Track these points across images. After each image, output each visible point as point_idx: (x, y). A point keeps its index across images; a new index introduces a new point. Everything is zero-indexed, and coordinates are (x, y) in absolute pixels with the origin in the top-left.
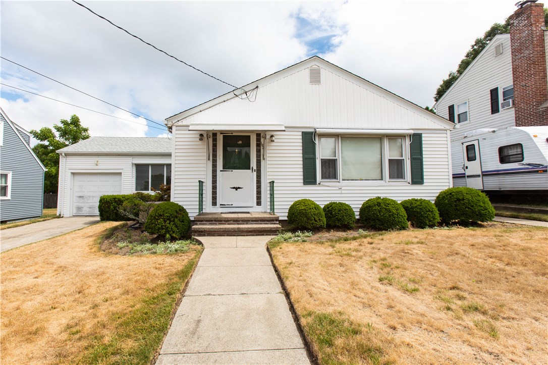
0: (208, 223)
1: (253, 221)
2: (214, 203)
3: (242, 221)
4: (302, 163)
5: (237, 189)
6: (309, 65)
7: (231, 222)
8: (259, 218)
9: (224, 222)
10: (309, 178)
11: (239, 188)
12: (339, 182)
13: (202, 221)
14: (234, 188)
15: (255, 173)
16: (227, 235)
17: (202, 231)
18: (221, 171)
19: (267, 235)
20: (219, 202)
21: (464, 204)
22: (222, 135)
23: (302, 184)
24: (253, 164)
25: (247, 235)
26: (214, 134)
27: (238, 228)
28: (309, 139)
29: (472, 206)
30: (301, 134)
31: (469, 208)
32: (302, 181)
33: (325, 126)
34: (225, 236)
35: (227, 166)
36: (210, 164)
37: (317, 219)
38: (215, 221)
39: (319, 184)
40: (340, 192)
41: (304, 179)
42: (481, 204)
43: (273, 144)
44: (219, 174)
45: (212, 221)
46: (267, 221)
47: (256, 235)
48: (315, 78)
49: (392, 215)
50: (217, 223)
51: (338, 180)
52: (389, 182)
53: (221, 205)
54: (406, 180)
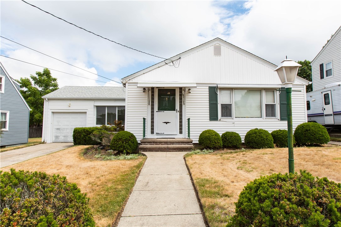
0: (149, 144)
1: (176, 143)
2: (152, 132)
3: (170, 143)
4: (208, 106)
5: (167, 123)
6: (214, 44)
7: (163, 143)
8: (180, 141)
9: (158, 144)
10: (213, 117)
11: (168, 123)
12: (233, 119)
13: (145, 143)
14: (165, 123)
15: (178, 113)
16: (161, 151)
17: (145, 149)
18: (157, 112)
19: (185, 151)
20: (155, 131)
21: (310, 133)
22: (157, 89)
23: (209, 120)
24: (177, 107)
25: (173, 151)
26: (153, 88)
27: (167, 147)
28: (213, 91)
29: (315, 134)
30: (208, 88)
31: (312, 135)
32: (209, 118)
33: (224, 83)
34: (159, 151)
35: (161, 109)
36: (150, 107)
37: (216, 142)
38: (153, 142)
39: (220, 120)
40: (233, 125)
41: (210, 117)
42: (321, 133)
43: (190, 94)
44: (155, 113)
45: (151, 143)
46: (186, 143)
47: (178, 151)
48: (218, 51)
49: (263, 139)
50: (155, 144)
51: (232, 118)
52: (265, 119)
53: (157, 133)
54: (277, 118)
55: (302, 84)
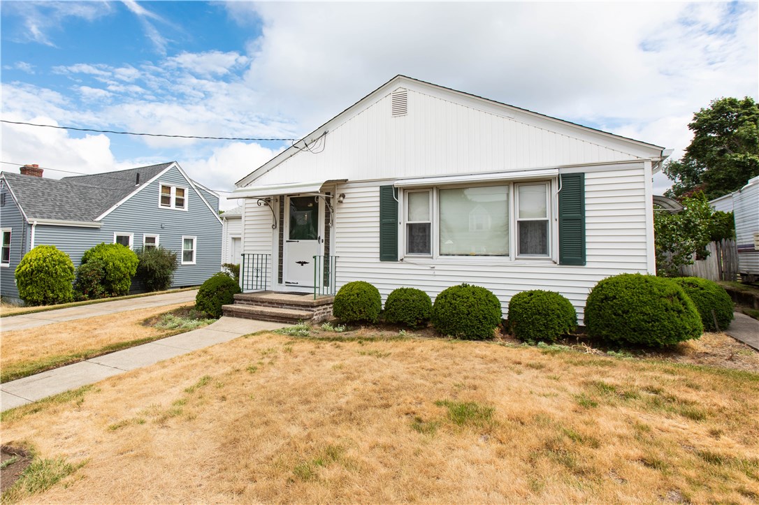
0: (245, 302)
1: (287, 305)
2: (280, 281)
3: (277, 303)
4: (378, 230)
5: (302, 263)
6: (391, 90)
7: (266, 304)
8: (293, 301)
9: (259, 304)
10: (388, 252)
11: (305, 263)
12: (432, 258)
13: (240, 300)
14: (299, 263)
15: (323, 245)
16: (253, 319)
17: (230, 311)
18: (287, 241)
19: (290, 323)
20: (284, 280)
22: (289, 198)
23: (378, 260)
24: (321, 233)
25: (270, 321)
26: (282, 197)
27: (261, 311)
28: (389, 196)
30: (378, 189)
32: (378, 255)
33: (413, 175)
34: (250, 319)
35: (294, 236)
36: (277, 232)
38: (252, 301)
39: (402, 260)
40: (431, 273)
41: (381, 253)
43: (344, 206)
44: (285, 244)
45: (249, 301)
46: (303, 306)
47: (280, 322)
48: (400, 106)
50: (254, 303)
51: (431, 256)
52: (516, 259)
53: (286, 283)
54: (550, 257)
55: (636, 159)
